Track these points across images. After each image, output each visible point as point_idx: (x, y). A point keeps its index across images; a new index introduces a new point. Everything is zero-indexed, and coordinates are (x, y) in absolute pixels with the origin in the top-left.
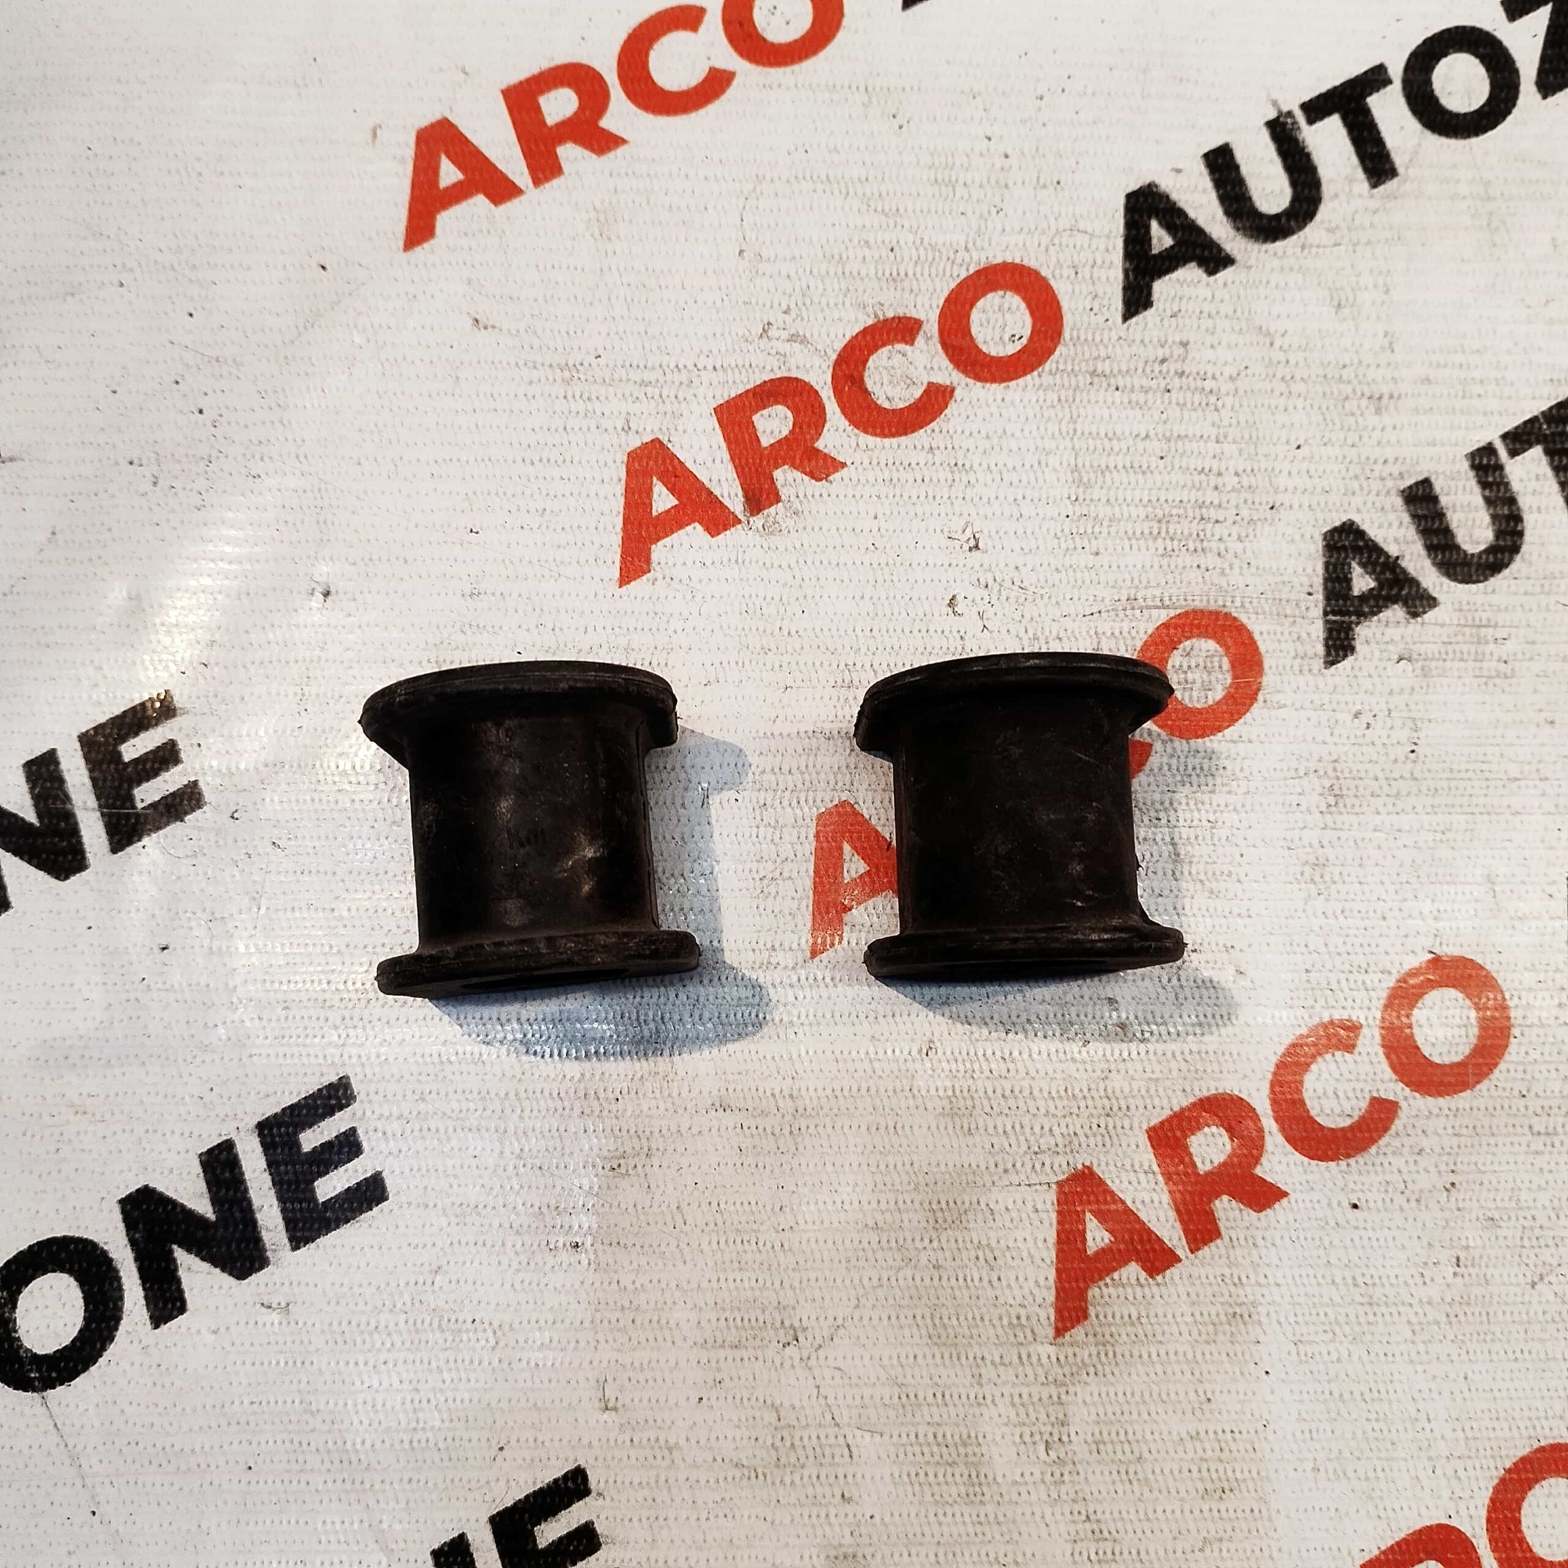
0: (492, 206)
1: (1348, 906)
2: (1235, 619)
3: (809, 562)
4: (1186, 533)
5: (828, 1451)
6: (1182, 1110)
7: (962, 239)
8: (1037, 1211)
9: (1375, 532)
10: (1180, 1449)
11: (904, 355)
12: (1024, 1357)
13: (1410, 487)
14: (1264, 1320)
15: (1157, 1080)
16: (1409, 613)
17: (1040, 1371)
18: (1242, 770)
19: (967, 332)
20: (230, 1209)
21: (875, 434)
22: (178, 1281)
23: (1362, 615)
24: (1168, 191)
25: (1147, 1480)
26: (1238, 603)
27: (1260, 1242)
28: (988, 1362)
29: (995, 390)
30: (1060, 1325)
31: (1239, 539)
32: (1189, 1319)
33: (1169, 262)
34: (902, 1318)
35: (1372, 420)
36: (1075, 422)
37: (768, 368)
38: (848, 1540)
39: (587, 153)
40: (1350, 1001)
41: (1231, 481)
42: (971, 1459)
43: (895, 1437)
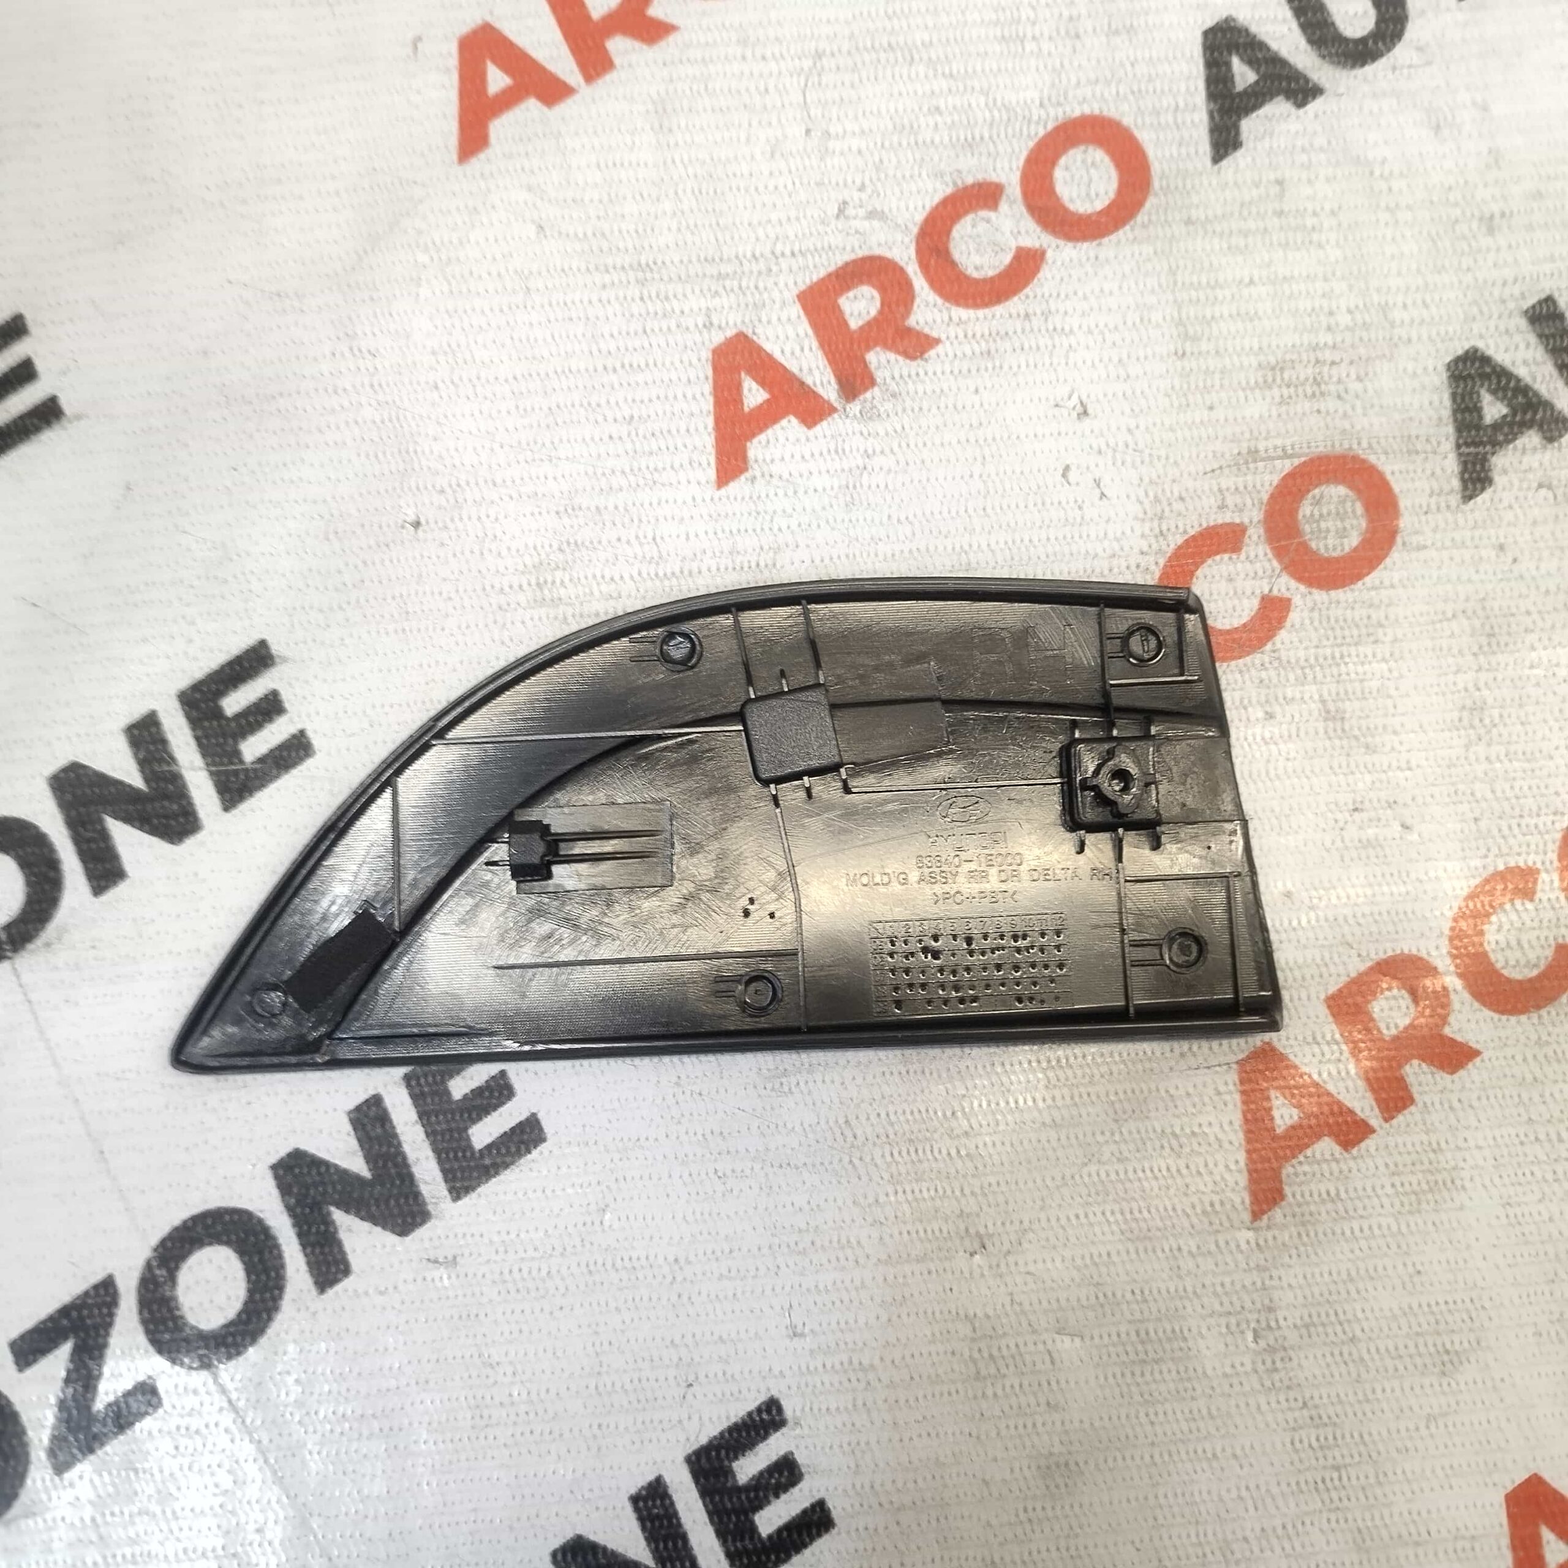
0: (545, 109)
1: (1512, 748)
2: (1364, 461)
3: (912, 446)
4: (1302, 377)
5: (1028, 1358)
6: (1361, 975)
7: (1036, 96)
8: (1219, 1093)
9: (1502, 357)
10: (1394, 1326)
11: (988, 221)
12: (1222, 1244)
13: (1534, 307)
14: (1468, 1184)
15: (1331, 946)
16: (1545, 438)
17: (1240, 1257)
18: (1387, 617)
19: (1051, 191)
20: (385, 1166)
21: (967, 306)
22: (339, 1244)
23: (1496, 445)
24: (1246, 23)
25: (1362, 1359)
26: (1365, 444)
27: (1456, 1104)
28: (1185, 1254)
29: (1086, 248)
30: (1256, 1208)
31: (1359, 379)
32: (1389, 1190)
33: (1254, 99)
34: (1091, 1216)
35: (1485, 241)
36: (1174, 274)
37: (848, 248)
38: (1057, 1449)
39: (637, 44)
40: (1524, 848)
41: (1344, 319)
42: (1179, 1354)
43: (1097, 1340)
